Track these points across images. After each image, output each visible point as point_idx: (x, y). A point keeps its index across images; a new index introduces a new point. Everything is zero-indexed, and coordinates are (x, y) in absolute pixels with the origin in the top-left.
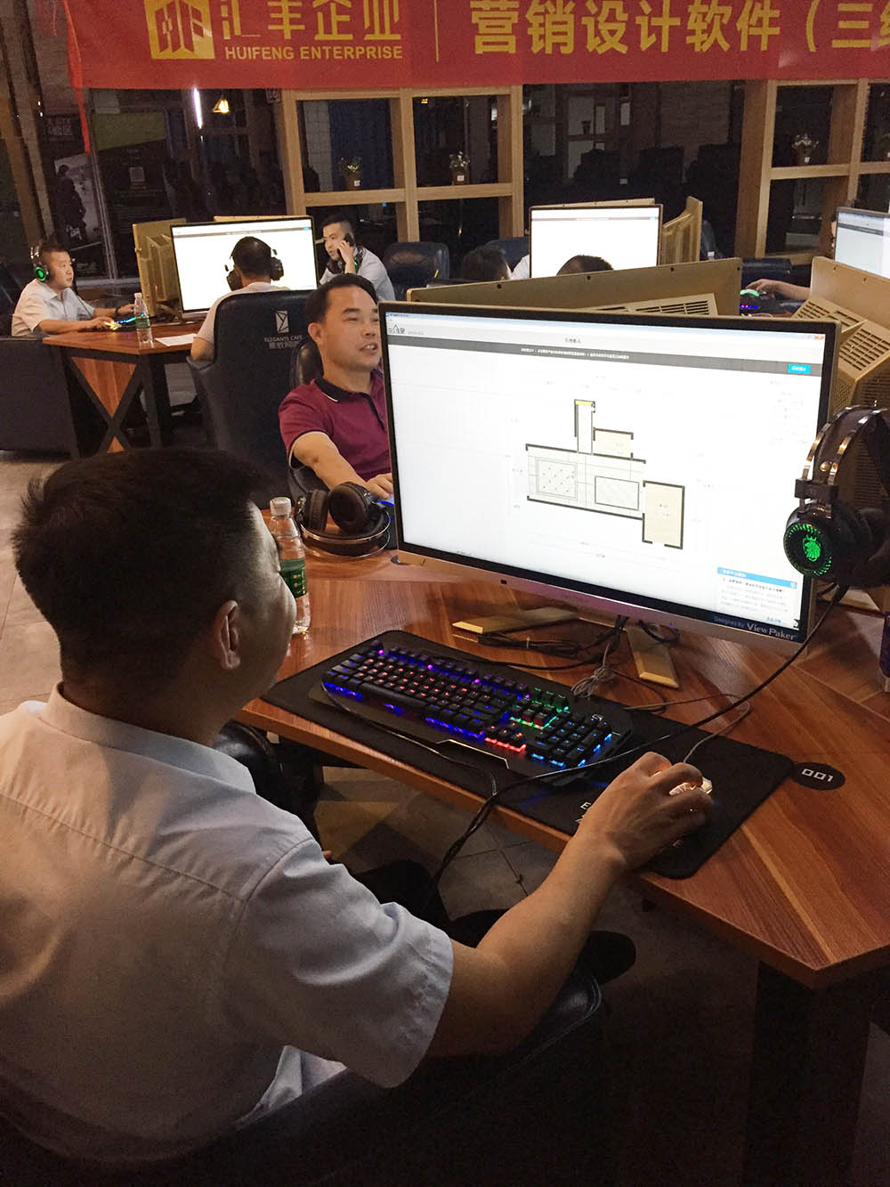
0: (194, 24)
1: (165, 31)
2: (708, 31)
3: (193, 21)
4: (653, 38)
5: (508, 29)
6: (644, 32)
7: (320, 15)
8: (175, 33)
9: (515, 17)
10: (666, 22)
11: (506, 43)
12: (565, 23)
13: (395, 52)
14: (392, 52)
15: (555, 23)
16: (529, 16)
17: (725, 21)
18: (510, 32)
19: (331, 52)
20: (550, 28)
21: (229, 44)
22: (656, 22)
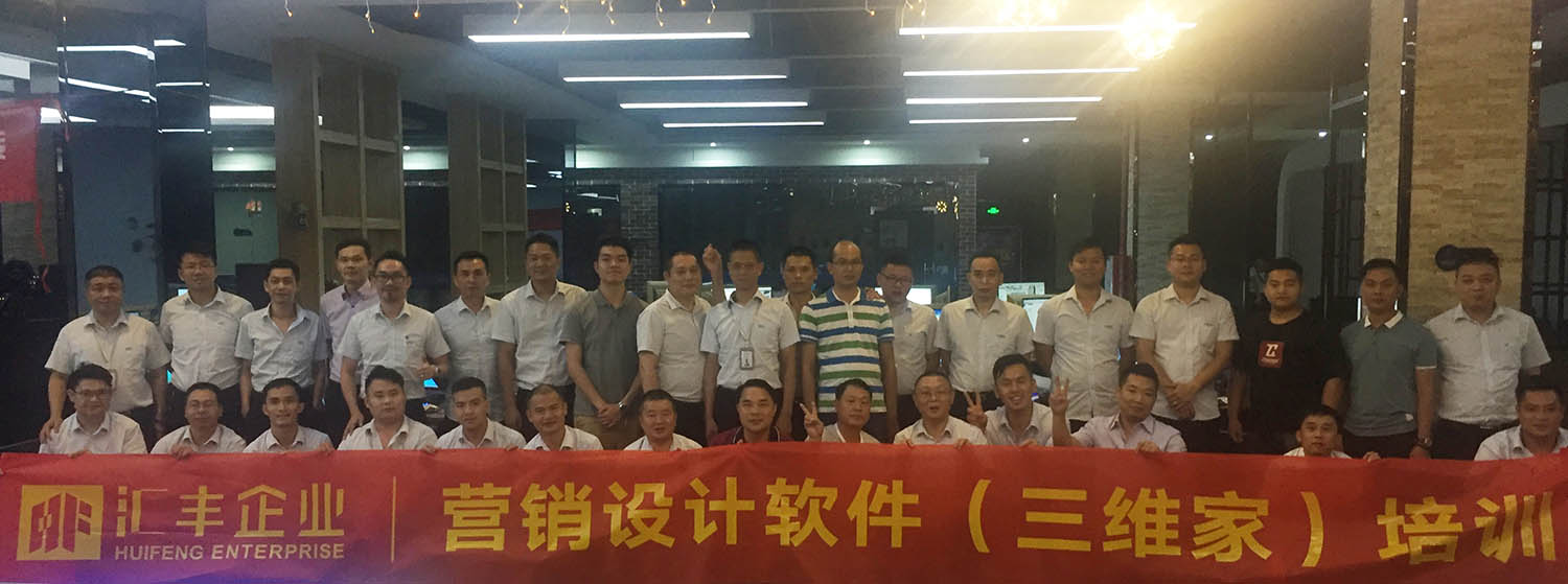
0: (80, 520)
1: (41, 528)
2: (803, 515)
3: (79, 516)
4: (713, 527)
5: (495, 520)
6: (699, 516)
7: (245, 509)
8: (53, 531)
9: (504, 506)
10: (733, 505)
11: (492, 539)
12: (579, 512)
13: (336, 551)
14: (332, 549)
15: (562, 512)
16: (526, 505)
17: (828, 506)
18: (498, 524)
19: (252, 551)
20: (555, 519)
21: (121, 542)
22: (715, 506)
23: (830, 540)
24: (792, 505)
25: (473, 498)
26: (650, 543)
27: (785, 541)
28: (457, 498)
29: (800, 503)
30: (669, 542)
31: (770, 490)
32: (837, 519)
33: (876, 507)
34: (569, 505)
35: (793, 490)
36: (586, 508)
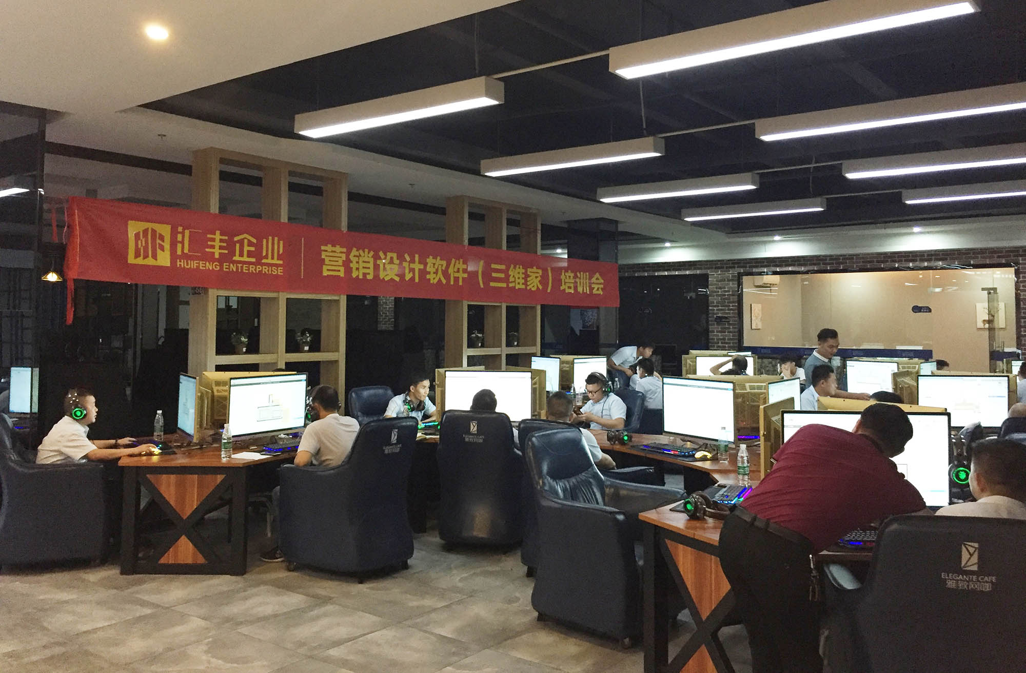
0: (159, 244)
1: (140, 246)
2: (436, 273)
3: (158, 241)
4: (411, 275)
5: (340, 263)
6: (407, 271)
7: (238, 246)
8: (146, 249)
9: (344, 257)
10: (417, 266)
11: (339, 271)
12: (369, 262)
13: (279, 271)
14: (277, 270)
15: (364, 262)
16: (351, 257)
17: (444, 268)
18: (341, 264)
19: (242, 267)
20: (362, 265)
21: (180, 257)
22: (412, 266)
23: (444, 281)
24: (434, 267)
25: (332, 251)
26: (392, 279)
27: (431, 282)
28: (326, 251)
29: (436, 267)
30: (397, 279)
31: (428, 260)
32: (446, 274)
33: (456, 270)
34: (367, 259)
35: (434, 261)
36: (372, 260)
